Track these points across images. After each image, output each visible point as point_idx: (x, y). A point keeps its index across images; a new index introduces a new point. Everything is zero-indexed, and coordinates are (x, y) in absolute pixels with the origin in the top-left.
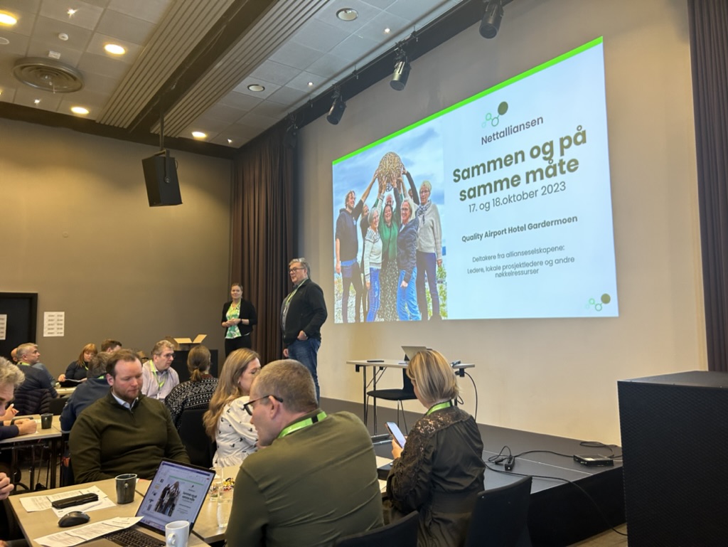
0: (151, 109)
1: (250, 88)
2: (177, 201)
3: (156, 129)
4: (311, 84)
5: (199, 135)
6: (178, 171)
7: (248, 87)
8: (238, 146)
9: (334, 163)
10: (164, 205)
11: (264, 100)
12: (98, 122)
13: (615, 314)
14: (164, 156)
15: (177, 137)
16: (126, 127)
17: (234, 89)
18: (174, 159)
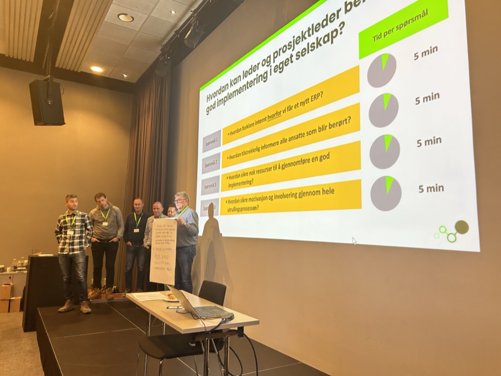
1: (121, 17)
2: (62, 122)
4: (173, 12)
5: (97, 70)
7: (118, 17)
8: (134, 81)
9: (200, 89)
10: (45, 124)
11: (138, 32)
12: (7, 55)
13: (476, 248)
14: (49, 81)
15: (79, 71)
16: (32, 61)
17: (106, 19)
18: (59, 84)
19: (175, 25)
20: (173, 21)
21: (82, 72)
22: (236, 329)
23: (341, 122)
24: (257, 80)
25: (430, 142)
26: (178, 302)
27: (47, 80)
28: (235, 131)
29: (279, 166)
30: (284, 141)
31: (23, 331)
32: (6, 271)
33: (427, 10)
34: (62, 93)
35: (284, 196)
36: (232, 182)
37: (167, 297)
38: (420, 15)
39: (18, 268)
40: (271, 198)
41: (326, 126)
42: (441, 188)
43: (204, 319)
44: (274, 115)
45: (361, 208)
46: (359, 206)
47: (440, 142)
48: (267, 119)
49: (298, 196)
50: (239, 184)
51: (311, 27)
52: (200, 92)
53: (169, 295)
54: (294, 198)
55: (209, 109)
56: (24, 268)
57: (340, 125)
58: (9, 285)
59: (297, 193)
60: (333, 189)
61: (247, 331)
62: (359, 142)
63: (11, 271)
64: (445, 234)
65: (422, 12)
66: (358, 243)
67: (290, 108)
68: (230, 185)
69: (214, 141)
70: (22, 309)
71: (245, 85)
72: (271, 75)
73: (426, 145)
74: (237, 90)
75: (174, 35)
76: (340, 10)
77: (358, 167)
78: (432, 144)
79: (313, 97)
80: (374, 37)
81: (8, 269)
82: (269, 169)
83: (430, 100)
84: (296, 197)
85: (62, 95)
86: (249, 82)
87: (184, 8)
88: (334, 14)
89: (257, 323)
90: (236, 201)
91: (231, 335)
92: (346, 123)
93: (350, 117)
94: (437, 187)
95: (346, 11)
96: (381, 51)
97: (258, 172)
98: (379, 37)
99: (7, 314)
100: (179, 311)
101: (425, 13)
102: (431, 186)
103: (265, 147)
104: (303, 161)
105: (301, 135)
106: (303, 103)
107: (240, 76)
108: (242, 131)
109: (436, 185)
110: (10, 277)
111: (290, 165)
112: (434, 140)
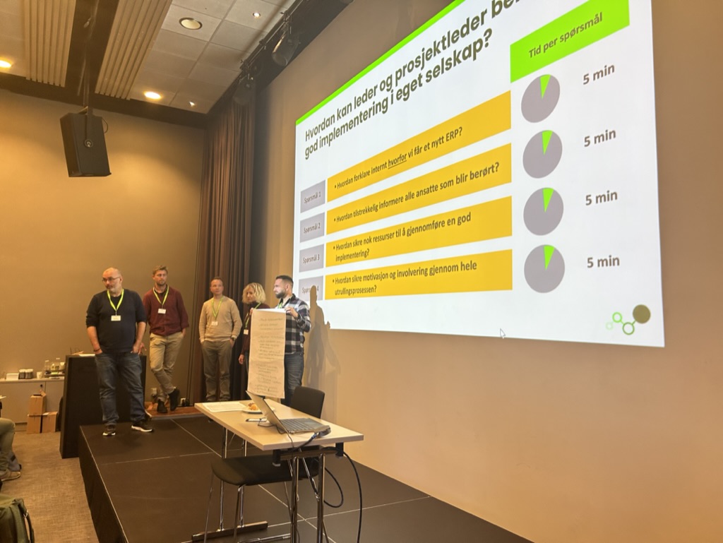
1: (183, 22)
2: (106, 171)
4: (257, 15)
5: (153, 96)
7: (180, 22)
8: (205, 111)
9: (297, 122)
10: (83, 175)
11: (208, 43)
12: (28, 79)
13: (659, 342)
14: (87, 114)
15: (128, 99)
16: (63, 85)
17: (163, 26)
18: (101, 118)
19: (260, 33)
20: (256, 27)
21: (131, 100)
22: (334, 445)
23: (486, 170)
24: (374, 110)
25: (603, 198)
26: (261, 413)
27: (84, 113)
28: (345, 182)
29: (404, 231)
30: (410, 196)
31: (61, 457)
32: (36, 377)
33: (601, 14)
34: (105, 130)
35: (409, 273)
36: (340, 253)
37: (248, 407)
38: (592, 21)
39: (53, 373)
40: (393, 276)
41: (466, 176)
42: (616, 261)
43: (292, 434)
44: (397, 160)
45: (511, 289)
46: (508, 286)
47: (616, 198)
48: (387, 165)
49: (428, 272)
50: (350, 256)
51: (446, 36)
52: (297, 127)
53: (250, 405)
54: (423, 276)
55: (309, 151)
56: (60, 373)
57: (484, 175)
58: (40, 395)
59: (427, 269)
60: (475, 263)
61: (347, 448)
62: (510, 198)
63: (42, 377)
64: (620, 323)
65: (595, 17)
66: (507, 336)
67: (418, 151)
68: (338, 258)
69: (315, 197)
70: (58, 428)
71: (357, 117)
72: (392, 103)
73: (597, 202)
74: (347, 124)
75: (259, 47)
76: (486, 11)
77: (509, 233)
78: (605, 200)
79: (449, 135)
80: (531, 51)
81: (39, 374)
82: (390, 236)
83: (603, 140)
84: (426, 275)
85: (105, 134)
86: (363, 112)
87: (272, 8)
88: (477, 18)
89: (360, 438)
90: (346, 280)
91: (327, 453)
92: (493, 172)
93: (498, 163)
94: (610, 260)
95: (494, 14)
96: (539, 70)
97: (376, 239)
98: (537, 51)
99: (39, 435)
100: (262, 424)
101: (598, 19)
102: (603, 259)
103: (385, 204)
104: (436, 225)
105: (434, 188)
106: (435, 143)
107: (350, 104)
108: (354, 183)
109: (610, 256)
110: (41, 386)
111: (418, 229)
112: (608, 195)
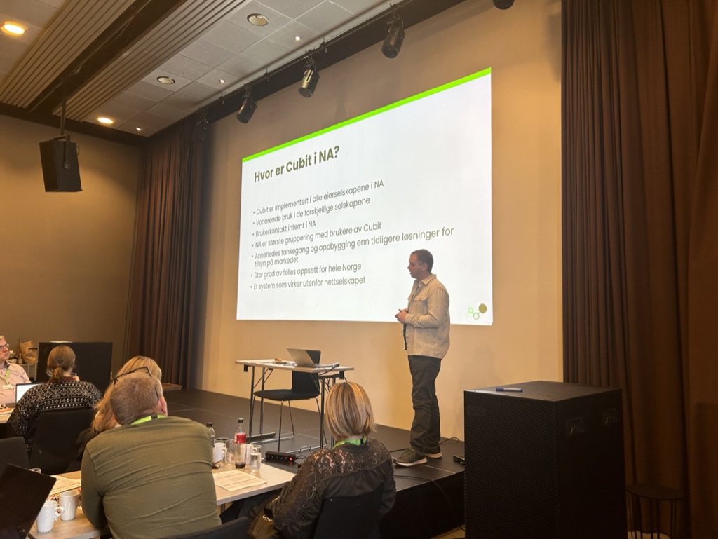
0: (53, 90)
1: (160, 80)
2: (77, 188)
3: (58, 111)
4: (222, 81)
5: (105, 121)
6: (78, 156)
7: (158, 79)
8: (148, 135)
9: (243, 159)
10: (60, 191)
11: (175, 93)
13: (490, 323)
14: (65, 141)
15: (82, 121)
16: (25, 106)
17: (143, 80)
18: (75, 144)
19: (220, 92)
20: (219, 88)
34: (77, 154)
52: (244, 164)
64: (472, 313)
75: (217, 101)
87: (236, 79)
